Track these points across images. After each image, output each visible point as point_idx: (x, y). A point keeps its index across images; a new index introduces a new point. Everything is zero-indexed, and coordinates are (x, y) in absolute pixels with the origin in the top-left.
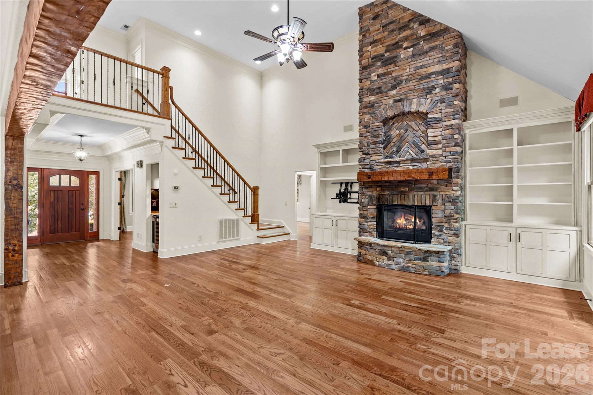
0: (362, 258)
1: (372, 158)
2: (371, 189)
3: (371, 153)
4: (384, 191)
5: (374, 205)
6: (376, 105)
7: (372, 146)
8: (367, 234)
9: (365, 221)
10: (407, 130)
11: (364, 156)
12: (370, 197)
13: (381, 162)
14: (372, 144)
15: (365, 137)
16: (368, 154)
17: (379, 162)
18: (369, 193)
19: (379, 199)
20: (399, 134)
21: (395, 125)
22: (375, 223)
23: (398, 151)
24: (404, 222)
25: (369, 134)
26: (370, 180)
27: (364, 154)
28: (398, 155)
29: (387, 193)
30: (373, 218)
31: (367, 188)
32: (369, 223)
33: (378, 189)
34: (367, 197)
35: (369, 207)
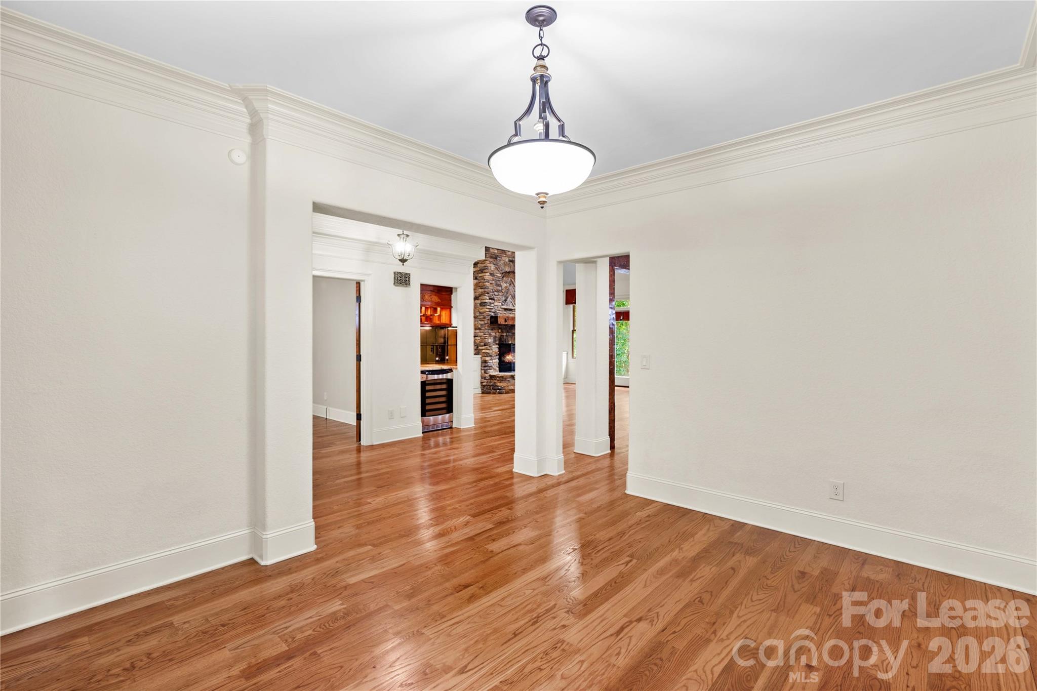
0: (504, 391)
1: (496, 304)
2: (496, 331)
3: (496, 299)
4: (502, 332)
5: (497, 344)
6: (498, 258)
7: (496, 293)
8: (492, 370)
9: (491, 360)
10: (510, 285)
11: (490, 301)
12: (495, 337)
13: (502, 308)
14: (495, 291)
15: (491, 283)
16: (494, 300)
17: (501, 308)
18: (493, 334)
19: (500, 339)
20: (506, 287)
21: (505, 278)
22: (497, 361)
23: (506, 300)
24: (511, 358)
25: (493, 282)
26: (507, 323)
27: (490, 299)
28: (506, 303)
29: (505, 334)
30: (497, 355)
31: (492, 330)
32: (493, 360)
33: (500, 331)
34: (492, 338)
35: (493, 346)
